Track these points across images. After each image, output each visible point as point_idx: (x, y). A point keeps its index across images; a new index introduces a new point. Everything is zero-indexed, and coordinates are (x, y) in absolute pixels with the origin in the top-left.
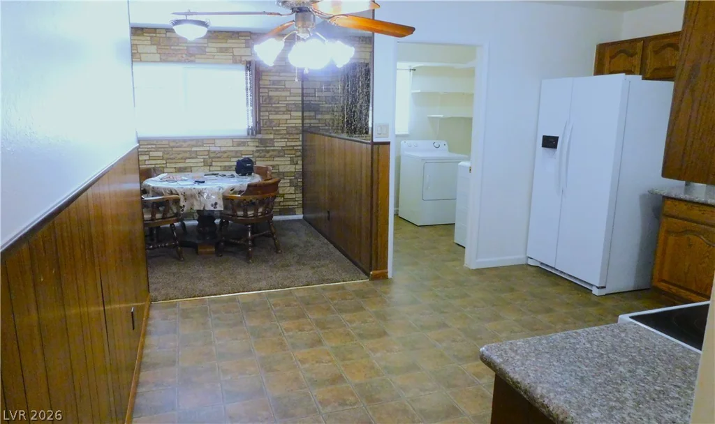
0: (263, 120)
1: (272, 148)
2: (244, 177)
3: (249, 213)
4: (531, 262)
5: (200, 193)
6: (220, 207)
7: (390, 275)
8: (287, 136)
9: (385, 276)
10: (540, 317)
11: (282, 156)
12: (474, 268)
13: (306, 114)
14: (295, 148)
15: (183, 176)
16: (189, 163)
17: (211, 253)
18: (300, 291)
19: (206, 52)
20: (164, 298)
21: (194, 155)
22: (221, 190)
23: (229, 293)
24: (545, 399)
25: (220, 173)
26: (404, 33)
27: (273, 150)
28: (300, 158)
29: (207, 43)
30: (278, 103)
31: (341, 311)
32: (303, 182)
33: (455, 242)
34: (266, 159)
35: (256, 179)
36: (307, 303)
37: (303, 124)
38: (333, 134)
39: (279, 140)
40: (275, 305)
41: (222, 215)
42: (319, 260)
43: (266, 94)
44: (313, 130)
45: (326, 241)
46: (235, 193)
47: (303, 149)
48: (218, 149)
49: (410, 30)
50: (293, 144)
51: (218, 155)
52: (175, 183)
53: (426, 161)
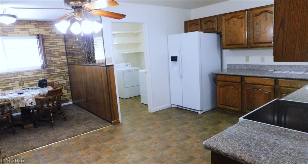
0: (48, 61)
1: (54, 74)
2: (43, 88)
3: (50, 104)
4: (173, 106)
5: (22, 99)
6: (34, 104)
7: (120, 121)
8: (61, 67)
9: (118, 122)
10: (184, 126)
11: (59, 77)
12: (153, 112)
13: (69, 57)
14: (65, 72)
15: (11, 91)
16: (10, 85)
17: (32, 127)
18: (82, 136)
19: (14, 31)
20: (11, 155)
21: (14, 81)
22: (34, 96)
23: (47, 145)
24: (242, 157)
25: (30, 88)
26: (121, 17)
27: (55, 74)
28: (68, 77)
29: (14, 27)
30: (55, 53)
31: (104, 141)
32: (71, 87)
33: (142, 103)
34: (52, 79)
35: (50, 88)
36: (88, 140)
37: (67, 61)
38: (85, 64)
39: (57, 70)
40: (73, 145)
41: (35, 107)
42: (87, 120)
43: (48, 49)
44: (73, 63)
45: (87, 112)
46: (41, 96)
47: (69, 72)
48: (26, 77)
49: (124, 16)
50: (64, 70)
51: (27, 79)
52: (7, 96)
53: (124, 72)
